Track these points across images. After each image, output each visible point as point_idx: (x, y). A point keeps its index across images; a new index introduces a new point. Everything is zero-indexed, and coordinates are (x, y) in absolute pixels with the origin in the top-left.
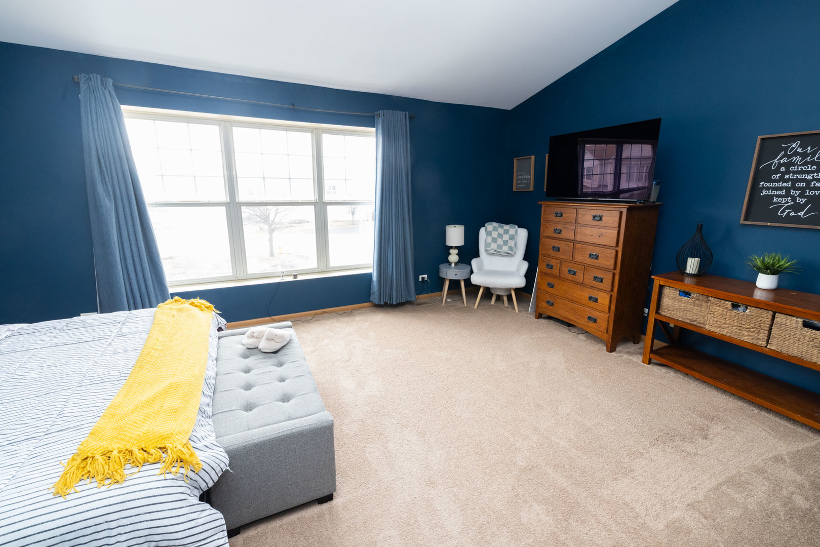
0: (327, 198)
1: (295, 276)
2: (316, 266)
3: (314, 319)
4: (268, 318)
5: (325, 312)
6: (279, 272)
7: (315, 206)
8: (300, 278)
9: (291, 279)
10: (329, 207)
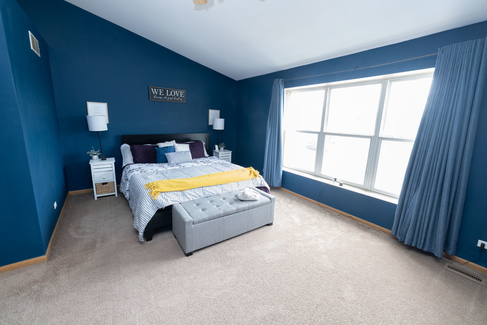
0: (381, 134)
1: (341, 184)
2: (362, 184)
3: (339, 217)
4: (317, 202)
5: (351, 217)
6: (332, 178)
7: (371, 139)
8: (344, 187)
9: (337, 184)
10: (383, 141)
